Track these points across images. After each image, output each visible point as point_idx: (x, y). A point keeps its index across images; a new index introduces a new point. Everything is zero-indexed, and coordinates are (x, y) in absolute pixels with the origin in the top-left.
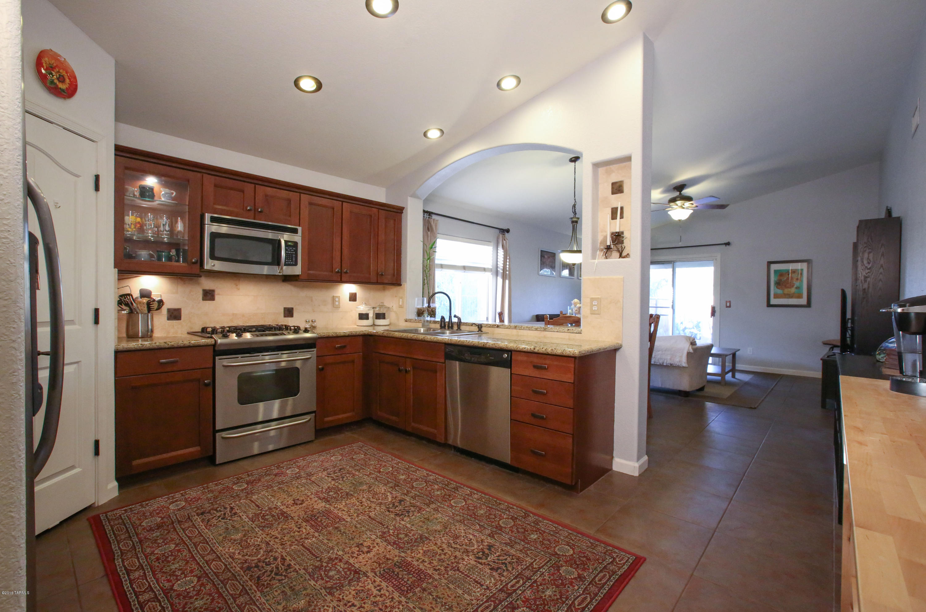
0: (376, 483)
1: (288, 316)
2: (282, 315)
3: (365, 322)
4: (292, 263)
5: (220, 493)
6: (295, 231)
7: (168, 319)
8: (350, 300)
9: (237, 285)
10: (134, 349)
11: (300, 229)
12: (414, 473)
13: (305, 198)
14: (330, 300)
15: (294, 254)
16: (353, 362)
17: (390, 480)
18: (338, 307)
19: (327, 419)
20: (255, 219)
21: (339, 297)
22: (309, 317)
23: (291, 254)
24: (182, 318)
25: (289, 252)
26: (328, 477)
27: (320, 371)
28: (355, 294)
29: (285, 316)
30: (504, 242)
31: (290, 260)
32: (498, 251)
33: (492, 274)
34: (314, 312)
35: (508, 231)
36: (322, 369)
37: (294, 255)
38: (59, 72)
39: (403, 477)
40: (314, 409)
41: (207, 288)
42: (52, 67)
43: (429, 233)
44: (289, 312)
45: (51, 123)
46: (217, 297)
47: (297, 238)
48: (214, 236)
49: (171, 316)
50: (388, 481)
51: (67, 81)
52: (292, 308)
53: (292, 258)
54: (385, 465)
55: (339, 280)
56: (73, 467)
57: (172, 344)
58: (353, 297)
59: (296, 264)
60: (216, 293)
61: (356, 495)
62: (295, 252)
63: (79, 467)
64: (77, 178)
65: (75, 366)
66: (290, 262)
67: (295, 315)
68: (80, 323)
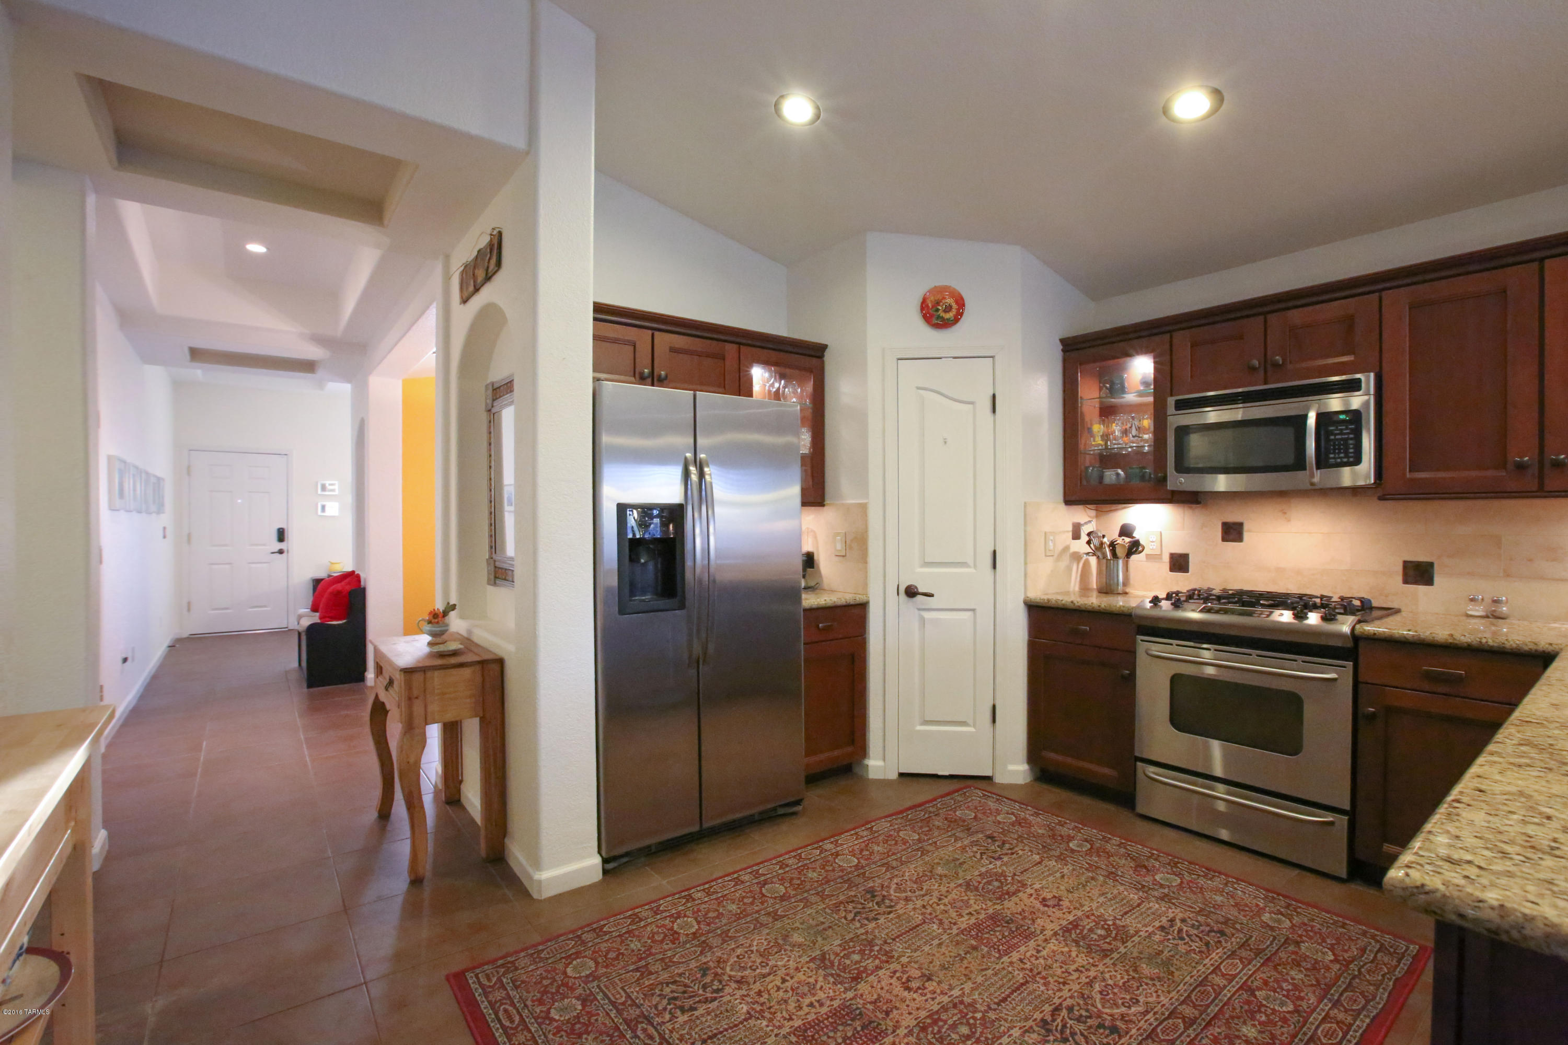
1: (1414, 584)
2: (1400, 578)
4: (1345, 460)
6: (1352, 386)
7: (1172, 570)
9: (1285, 513)
11: (1367, 378)
13: (1397, 298)
15: (1351, 439)
20: (1266, 383)
23: (1342, 439)
24: (1190, 570)
25: (1338, 437)
27: (1369, 720)
29: (1406, 581)
31: (1340, 453)
34: (1508, 576)
36: (1371, 717)
37: (1351, 442)
38: (945, 303)
41: (1232, 518)
44: (1419, 574)
45: (940, 358)
46: (1246, 535)
47: (1361, 400)
48: (1178, 433)
49: (1174, 565)
51: (955, 307)
52: (1431, 565)
53: (1345, 449)
56: (963, 723)
60: (1245, 527)
62: (1351, 436)
63: (974, 726)
64: (971, 406)
65: (970, 614)
66: (1341, 458)
67: (1437, 579)
68: (975, 566)
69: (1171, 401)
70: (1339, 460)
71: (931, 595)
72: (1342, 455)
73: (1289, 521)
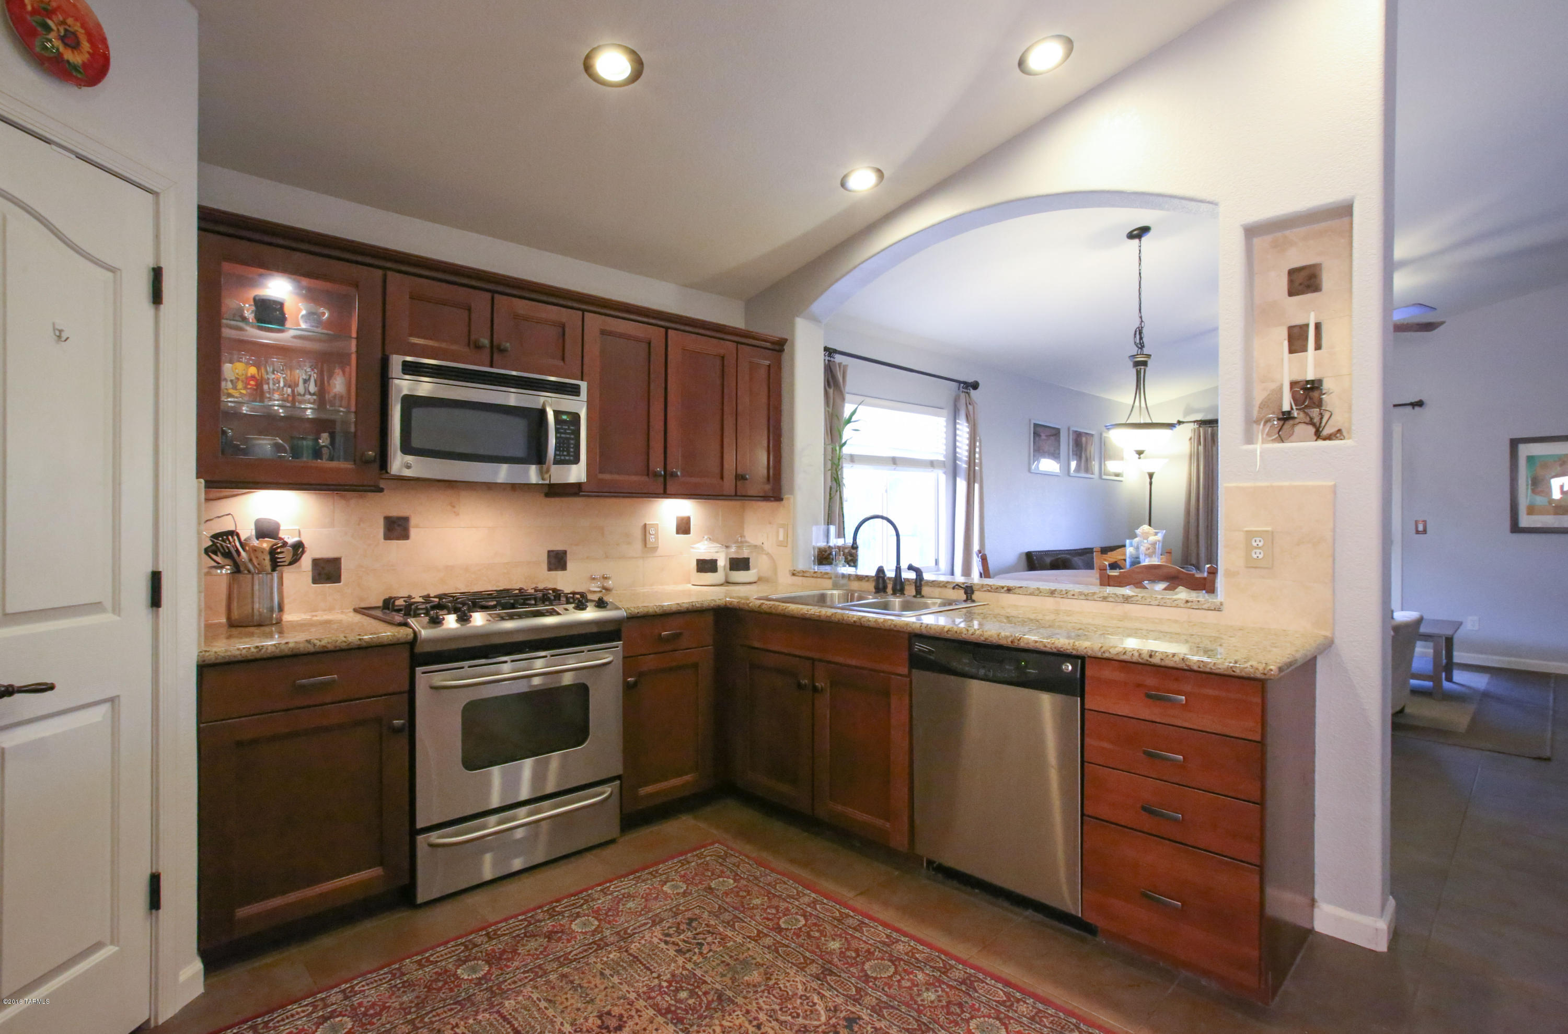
0: (779, 963)
1: (556, 569)
2: (545, 566)
3: (709, 577)
4: (567, 458)
5: (429, 988)
6: (574, 391)
7: (315, 581)
8: (678, 533)
9: (454, 507)
10: (240, 658)
11: (584, 385)
12: (857, 934)
13: (594, 322)
14: (638, 533)
15: (572, 439)
16: (695, 666)
17: (808, 954)
18: (655, 549)
19: (644, 791)
20: (491, 366)
21: (656, 526)
22: (598, 569)
23: (566, 438)
24: (343, 577)
25: (563, 435)
26: (666, 943)
27: (628, 688)
28: (688, 520)
29: (550, 569)
30: (970, 407)
31: (563, 451)
32: (958, 426)
33: (945, 473)
34: (607, 557)
35: (975, 386)
36: (635, 684)
37: (572, 442)
38: (64, 23)
39: (835, 945)
40: (620, 771)
41: (395, 512)
42: (46, 10)
43: (831, 391)
44: (557, 561)
45: (47, 141)
46: (413, 532)
47: (579, 406)
48: (410, 402)
49: (320, 574)
50: (804, 957)
51: (86, 46)
52: (565, 552)
53: (568, 447)
54: (787, 909)
55: (662, 491)
56: (98, 945)
57: (323, 643)
58: (684, 527)
59: (576, 461)
60: (413, 522)
61: (740, 1000)
62: (572, 436)
63: (112, 943)
64: (110, 275)
65: (105, 708)
66: (564, 455)
67: (569, 565)
68: (116, 609)
69: (396, 361)
70: (563, 458)
71: (51, 687)
72: (565, 453)
73: (457, 514)
